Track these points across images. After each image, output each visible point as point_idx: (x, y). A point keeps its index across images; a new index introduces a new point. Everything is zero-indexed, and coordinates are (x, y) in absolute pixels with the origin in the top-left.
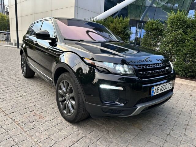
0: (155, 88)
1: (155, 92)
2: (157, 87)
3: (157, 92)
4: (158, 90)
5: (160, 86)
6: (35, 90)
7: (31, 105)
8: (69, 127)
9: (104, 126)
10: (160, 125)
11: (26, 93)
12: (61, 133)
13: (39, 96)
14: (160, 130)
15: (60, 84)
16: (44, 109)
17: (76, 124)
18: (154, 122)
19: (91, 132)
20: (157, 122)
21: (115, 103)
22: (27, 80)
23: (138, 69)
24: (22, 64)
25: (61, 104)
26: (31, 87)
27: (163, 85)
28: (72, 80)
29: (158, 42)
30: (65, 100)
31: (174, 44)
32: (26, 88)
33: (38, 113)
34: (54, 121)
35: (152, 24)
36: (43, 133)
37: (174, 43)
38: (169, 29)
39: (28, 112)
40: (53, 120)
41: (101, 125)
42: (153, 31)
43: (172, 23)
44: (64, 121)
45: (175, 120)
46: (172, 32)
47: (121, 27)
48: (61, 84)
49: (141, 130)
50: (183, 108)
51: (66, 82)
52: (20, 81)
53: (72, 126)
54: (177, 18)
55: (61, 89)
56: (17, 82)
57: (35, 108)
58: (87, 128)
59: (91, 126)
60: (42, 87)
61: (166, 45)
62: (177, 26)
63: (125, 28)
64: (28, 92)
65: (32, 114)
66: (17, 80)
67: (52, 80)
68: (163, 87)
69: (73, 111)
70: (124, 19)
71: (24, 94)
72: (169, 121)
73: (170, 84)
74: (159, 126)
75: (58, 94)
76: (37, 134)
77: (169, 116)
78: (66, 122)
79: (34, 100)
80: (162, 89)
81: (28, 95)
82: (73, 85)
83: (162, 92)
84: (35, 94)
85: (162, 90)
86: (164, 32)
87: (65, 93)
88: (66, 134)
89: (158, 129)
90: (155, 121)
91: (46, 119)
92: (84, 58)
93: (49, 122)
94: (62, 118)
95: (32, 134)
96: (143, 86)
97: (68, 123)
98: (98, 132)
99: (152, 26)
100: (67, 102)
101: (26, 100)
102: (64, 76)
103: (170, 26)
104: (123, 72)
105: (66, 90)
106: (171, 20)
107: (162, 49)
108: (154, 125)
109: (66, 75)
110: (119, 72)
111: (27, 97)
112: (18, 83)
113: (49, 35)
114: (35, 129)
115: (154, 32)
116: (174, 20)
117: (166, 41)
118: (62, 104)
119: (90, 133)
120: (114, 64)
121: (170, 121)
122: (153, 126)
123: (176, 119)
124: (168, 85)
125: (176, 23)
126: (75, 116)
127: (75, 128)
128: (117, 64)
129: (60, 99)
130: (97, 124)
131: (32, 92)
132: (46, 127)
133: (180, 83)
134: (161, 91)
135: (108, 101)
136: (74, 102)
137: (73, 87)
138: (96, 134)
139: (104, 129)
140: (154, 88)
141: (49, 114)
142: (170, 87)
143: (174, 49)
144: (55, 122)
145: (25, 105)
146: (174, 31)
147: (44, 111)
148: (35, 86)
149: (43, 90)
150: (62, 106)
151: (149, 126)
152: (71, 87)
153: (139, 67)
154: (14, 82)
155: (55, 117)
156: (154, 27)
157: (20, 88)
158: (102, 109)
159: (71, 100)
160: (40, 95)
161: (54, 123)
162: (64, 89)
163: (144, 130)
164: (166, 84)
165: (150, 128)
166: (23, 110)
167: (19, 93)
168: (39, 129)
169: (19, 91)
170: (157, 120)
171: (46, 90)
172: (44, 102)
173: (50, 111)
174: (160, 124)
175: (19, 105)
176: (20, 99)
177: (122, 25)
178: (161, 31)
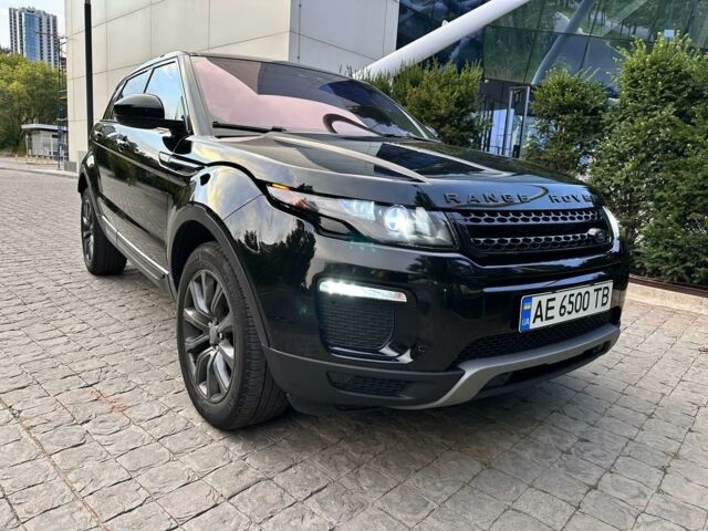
0: (535, 300)
1: (536, 317)
2: (543, 298)
3: (547, 319)
4: (548, 309)
5: (559, 296)
6: (117, 317)
7: (90, 366)
8: (214, 445)
9: (346, 446)
10: (563, 452)
11: (85, 326)
12: (178, 465)
13: (128, 335)
14: (562, 470)
15: (190, 285)
16: (137, 380)
17: (243, 436)
18: (540, 438)
19: (291, 467)
20: (554, 439)
21: (377, 351)
22: (97, 283)
23: (468, 226)
24: (84, 227)
25: (192, 360)
26: (105, 306)
27: (572, 292)
28: (225, 267)
29: (585, 153)
30: (206, 345)
31: (643, 161)
32: (88, 309)
33: (108, 391)
34: (162, 422)
35: (563, 87)
36: (111, 463)
37: (644, 155)
38: (626, 106)
39: (75, 390)
40: (160, 419)
41: (335, 440)
42: (566, 113)
43: (636, 82)
44: (199, 422)
45: (626, 434)
46: (636, 116)
47: (447, 98)
48: (194, 287)
49: (487, 465)
50: (663, 395)
51: (207, 275)
52: (74, 285)
53: (225, 442)
54: (654, 64)
55: (192, 305)
56: (59, 289)
57: (103, 375)
58: (279, 449)
59: (294, 444)
60: (144, 305)
61: (612, 164)
62: (653, 94)
63: (461, 103)
64: (92, 322)
65: (86, 395)
66: (62, 282)
67: (167, 272)
68: (573, 299)
69: (227, 385)
70: (460, 72)
71: (78, 328)
72: (601, 438)
73: (601, 293)
74: (558, 455)
75: (184, 324)
76: (89, 465)
77: (604, 420)
78: (205, 426)
79: (105, 350)
80: (569, 308)
81: (90, 333)
82: (227, 288)
83: (567, 318)
84: (115, 327)
85: (569, 313)
86: (606, 117)
87: (207, 320)
88: (196, 467)
89: (556, 465)
90: (548, 436)
91: (135, 414)
92: (271, 184)
93: (144, 424)
94: (193, 413)
95: (72, 463)
96: (486, 290)
97: (211, 433)
98: (320, 466)
99: (563, 95)
100: (212, 354)
101: (78, 347)
102: (203, 253)
103: (629, 96)
104: (408, 236)
105: (209, 306)
106: (633, 70)
107: (599, 180)
108: (540, 451)
109: (207, 250)
110: (395, 236)
111: (84, 338)
112: (64, 292)
113: (161, 111)
114: (86, 445)
115: (568, 117)
116: (643, 70)
117: (612, 151)
118: (195, 362)
119: (286, 469)
120: (377, 203)
121: (606, 437)
122: (537, 455)
123: (634, 432)
124: (593, 295)
125: (652, 81)
126: (232, 404)
127: (235, 448)
128: (388, 205)
129: (190, 343)
130: (320, 438)
131: (105, 322)
132: (127, 443)
133: (663, 308)
134: (562, 315)
135: (350, 345)
136: (230, 352)
137: (230, 294)
138: (310, 472)
139: (343, 459)
140: (530, 300)
141: (151, 398)
142: (603, 305)
143: (643, 178)
144: (165, 425)
145: (71, 365)
146: (645, 110)
147: (133, 385)
148: (121, 302)
149: (145, 316)
150: (194, 369)
151: (522, 453)
152: (223, 295)
153: (472, 220)
154: (49, 287)
155: (170, 409)
156: (570, 97)
157: (68, 307)
158: (327, 374)
159: (225, 345)
160: (133, 333)
161: (158, 430)
162: (201, 303)
163: (498, 467)
164: (583, 290)
165: (525, 459)
166: (58, 382)
167: (58, 323)
168: (100, 448)
169: (60, 316)
170: (554, 433)
171: (157, 317)
172: (140, 355)
173: (155, 387)
174: (564, 447)
175: (49, 362)
176: (59, 346)
177: (452, 94)
178: (595, 112)
